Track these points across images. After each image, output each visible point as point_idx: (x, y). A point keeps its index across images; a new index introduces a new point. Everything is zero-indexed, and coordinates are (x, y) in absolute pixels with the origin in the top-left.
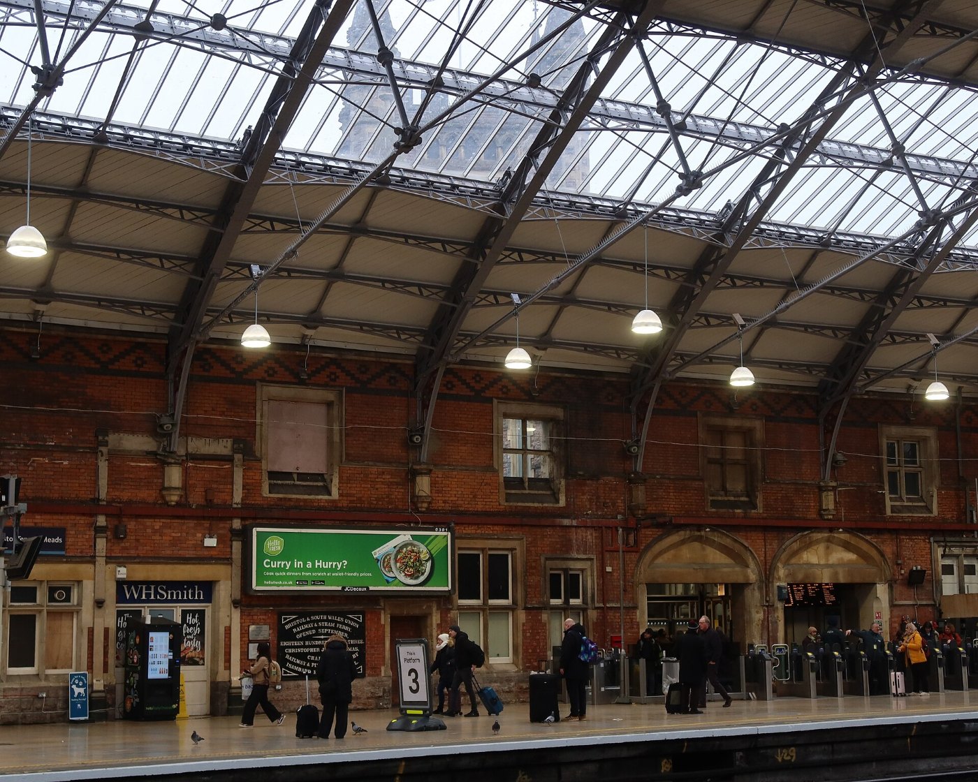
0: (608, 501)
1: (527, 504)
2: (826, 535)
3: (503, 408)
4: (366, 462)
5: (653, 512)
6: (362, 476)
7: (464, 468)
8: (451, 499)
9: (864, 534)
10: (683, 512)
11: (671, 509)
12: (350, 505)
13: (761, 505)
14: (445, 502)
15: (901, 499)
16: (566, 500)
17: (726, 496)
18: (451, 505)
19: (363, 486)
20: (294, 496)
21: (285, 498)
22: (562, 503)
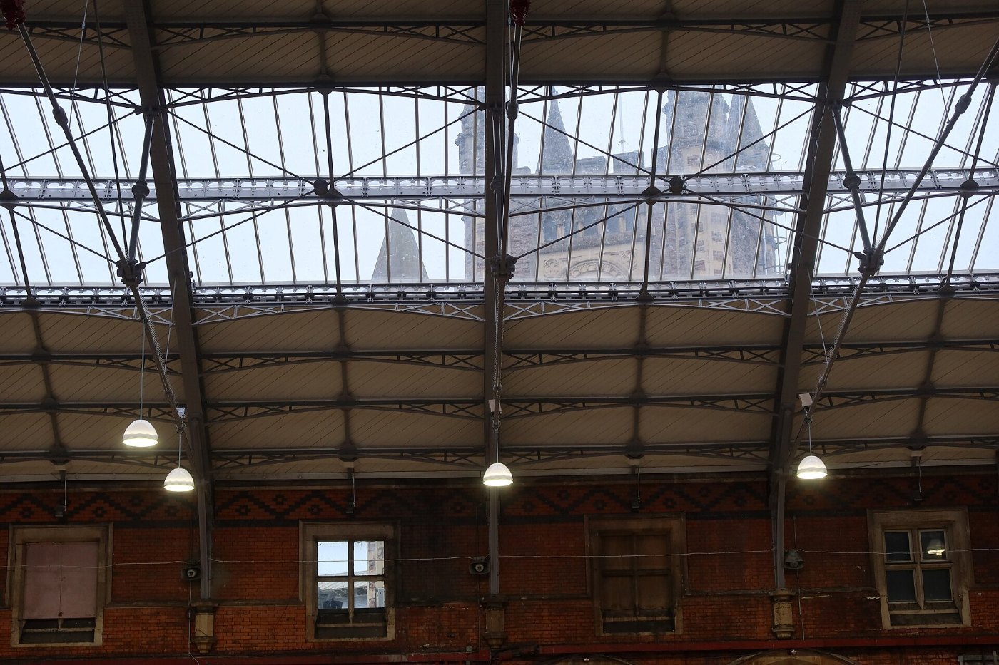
0: (455, 631)
1: (343, 640)
2: (783, 658)
3: (311, 531)
4: (136, 603)
5: (519, 641)
6: (132, 618)
7: (259, 602)
8: (243, 638)
9: (846, 655)
10: (562, 639)
11: (544, 636)
12: (117, 651)
13: (681, 624)
14: (235, 642)
15: (917, 606)
16: (397, 632)
17: (635, 616)
18: (242, 645)
19: (132, 629)
20: (49, 645)
21: (38, 648)
22: (391, 634)
